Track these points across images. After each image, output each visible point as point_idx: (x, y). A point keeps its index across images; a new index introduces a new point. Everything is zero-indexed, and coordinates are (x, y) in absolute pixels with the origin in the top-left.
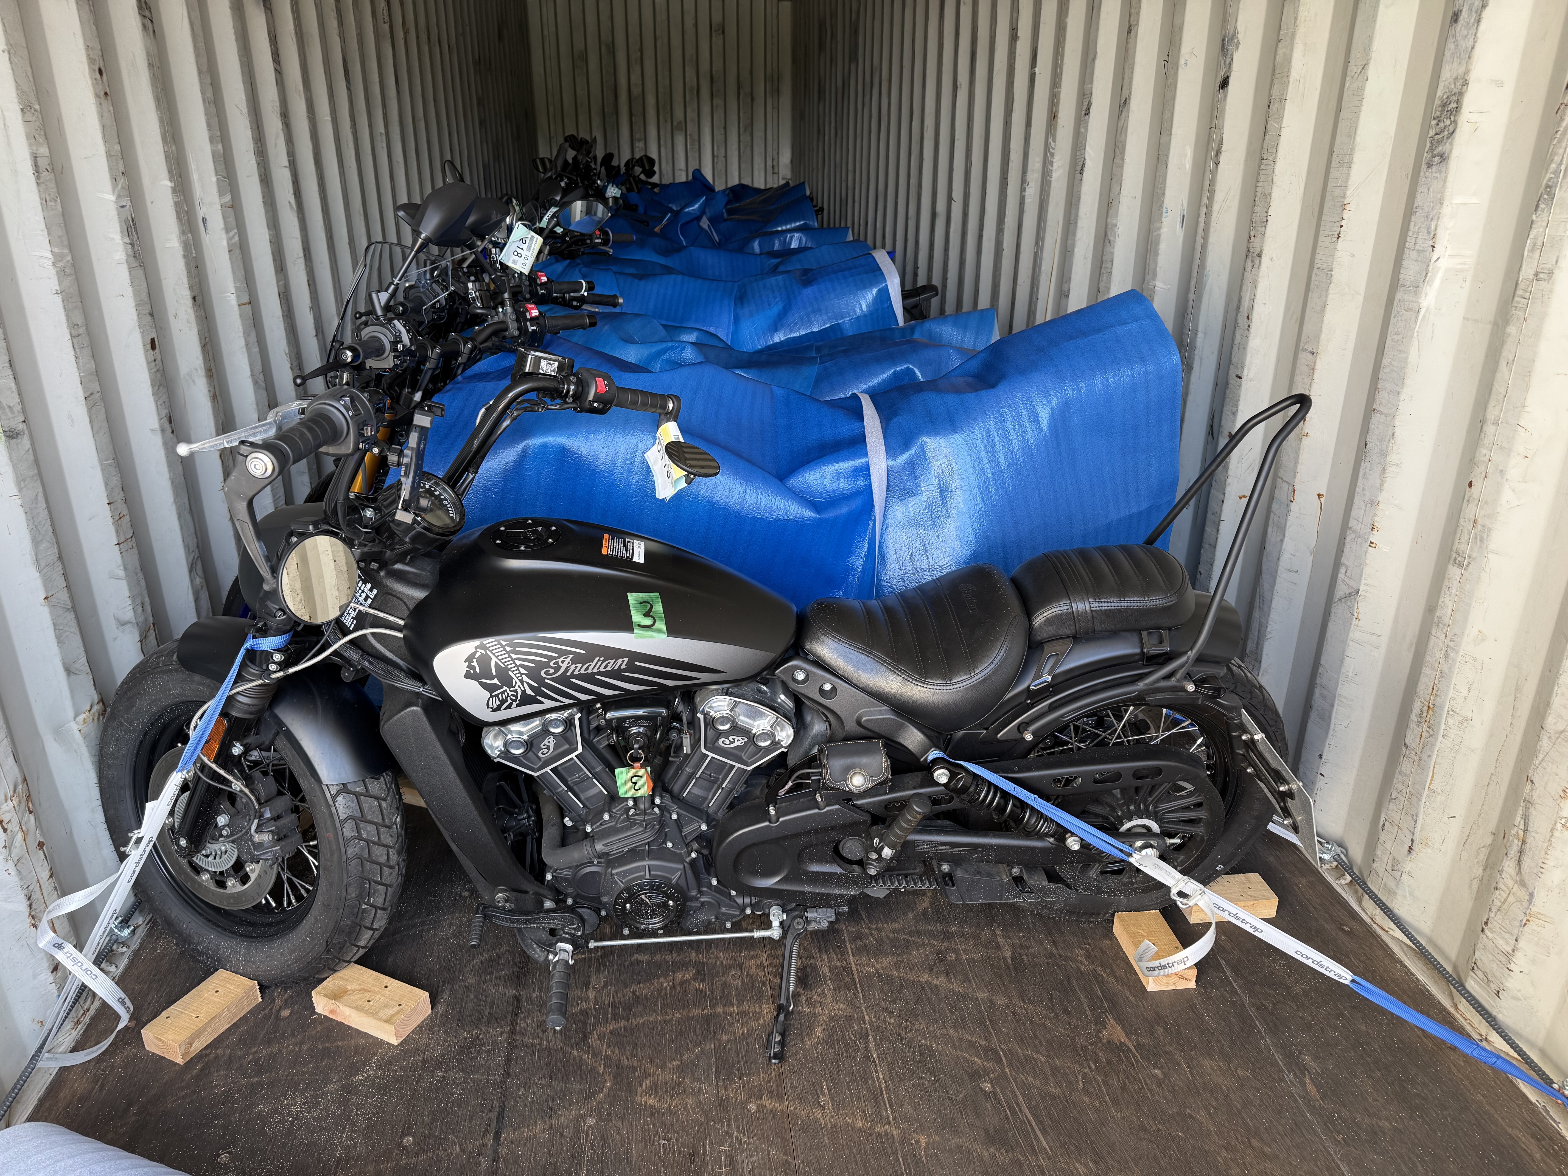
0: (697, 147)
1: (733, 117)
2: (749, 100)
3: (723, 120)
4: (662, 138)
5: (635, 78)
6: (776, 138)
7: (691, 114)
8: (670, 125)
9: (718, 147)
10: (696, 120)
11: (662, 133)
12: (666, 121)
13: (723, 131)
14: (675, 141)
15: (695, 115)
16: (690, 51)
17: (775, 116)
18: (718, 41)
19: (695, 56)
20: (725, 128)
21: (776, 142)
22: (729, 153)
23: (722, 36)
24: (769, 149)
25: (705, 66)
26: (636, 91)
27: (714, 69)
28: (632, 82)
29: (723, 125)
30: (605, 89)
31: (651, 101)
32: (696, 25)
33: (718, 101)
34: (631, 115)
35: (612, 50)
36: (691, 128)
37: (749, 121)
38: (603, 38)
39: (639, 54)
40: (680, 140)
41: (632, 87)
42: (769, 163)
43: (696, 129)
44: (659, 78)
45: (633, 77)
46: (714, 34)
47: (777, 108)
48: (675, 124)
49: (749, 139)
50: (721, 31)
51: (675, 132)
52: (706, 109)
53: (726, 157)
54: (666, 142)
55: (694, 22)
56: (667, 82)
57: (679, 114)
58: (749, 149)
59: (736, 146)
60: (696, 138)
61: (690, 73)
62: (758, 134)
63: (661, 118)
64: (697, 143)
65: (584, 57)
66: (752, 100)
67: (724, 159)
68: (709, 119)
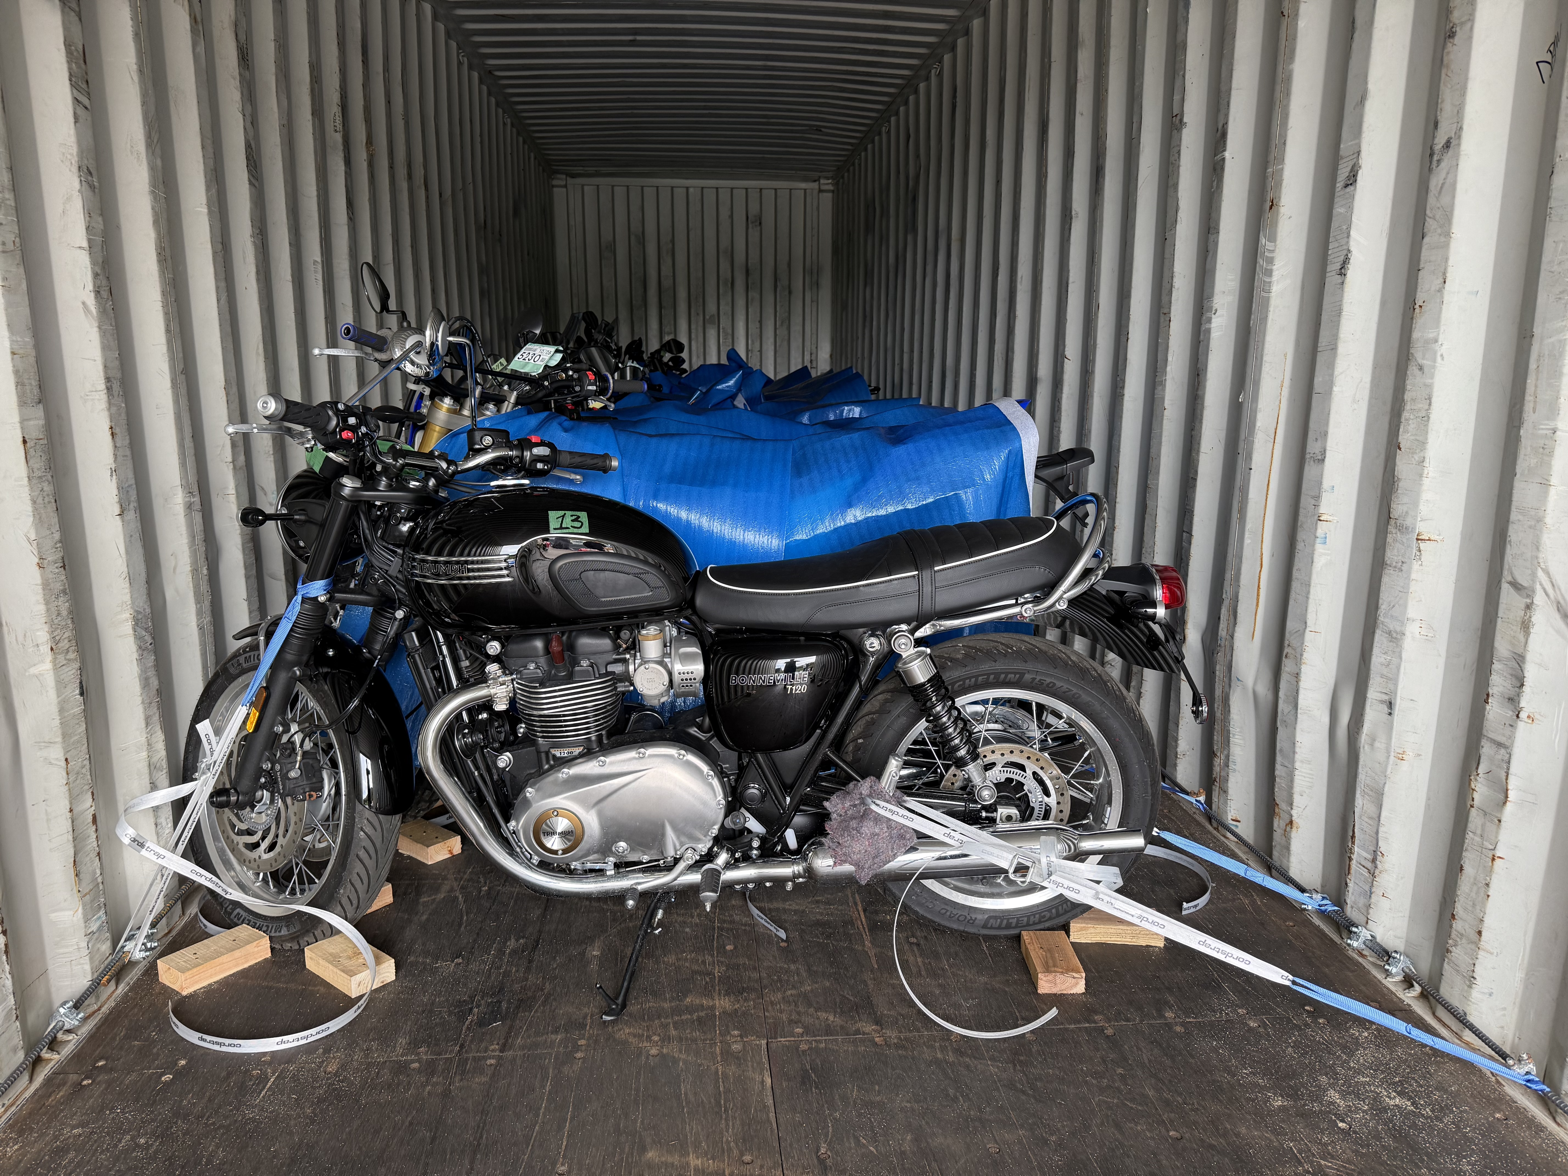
0: (730, 340)
1: (769, 311)
2: (787, 293)
3: (759, 315)
4: (693, 331)
5: (666, 270)
6: (814, 331)
7: (725, 308)
8: (702, 318)
9: (753, 341)
10: (730, 313)
11: (693, 327)
12: (698, 314)
13: (758, 325)
14: (707, 335)
15: (729, 309)
16: (725, 242)
17: (814, 309)
18: (754, 234)
19: (730, 248)
20: (760, 322)
21: (815, 336)
22: (764, 347)
23: (759, 228)
24: (808, 343)
25: (740, 258)
26: (667, 283)
27: (750, 261)
28: (662, 274)
29: (758, 319)
30: (633, 281)
31: (682, 294)
32: (731, 216)
33: (754, 294)
34: (661, 307)
35: (642, 240)
36: (725, 322)
37: (787, 314)
38: (632, 229)
39: (671, 245)
40: (712, 333)
41: (662, 279)
42: (807, 357)
43: (730, 323)
44: (692, 270)
45: (663, 268)
46: (750, 226)
47: (816, 301)
48: (707, 317)
49: (786, 333)
50: (758, 223)
51: (707, 325)
52: (740, 303)
53: (761, 351)
54: (697, 337)
55: (729, 213)
56: (700, 274)
57: (711, 308)
58: (785, 343)
59: (772, 340)
60: (730, 331)
61: (725, 266)
62: (796, 328)
63: (693, 311)
64: (730, 337)
65: (612, 248)
66: (790, 293)
67: (758, 353)
68: (744, 312)
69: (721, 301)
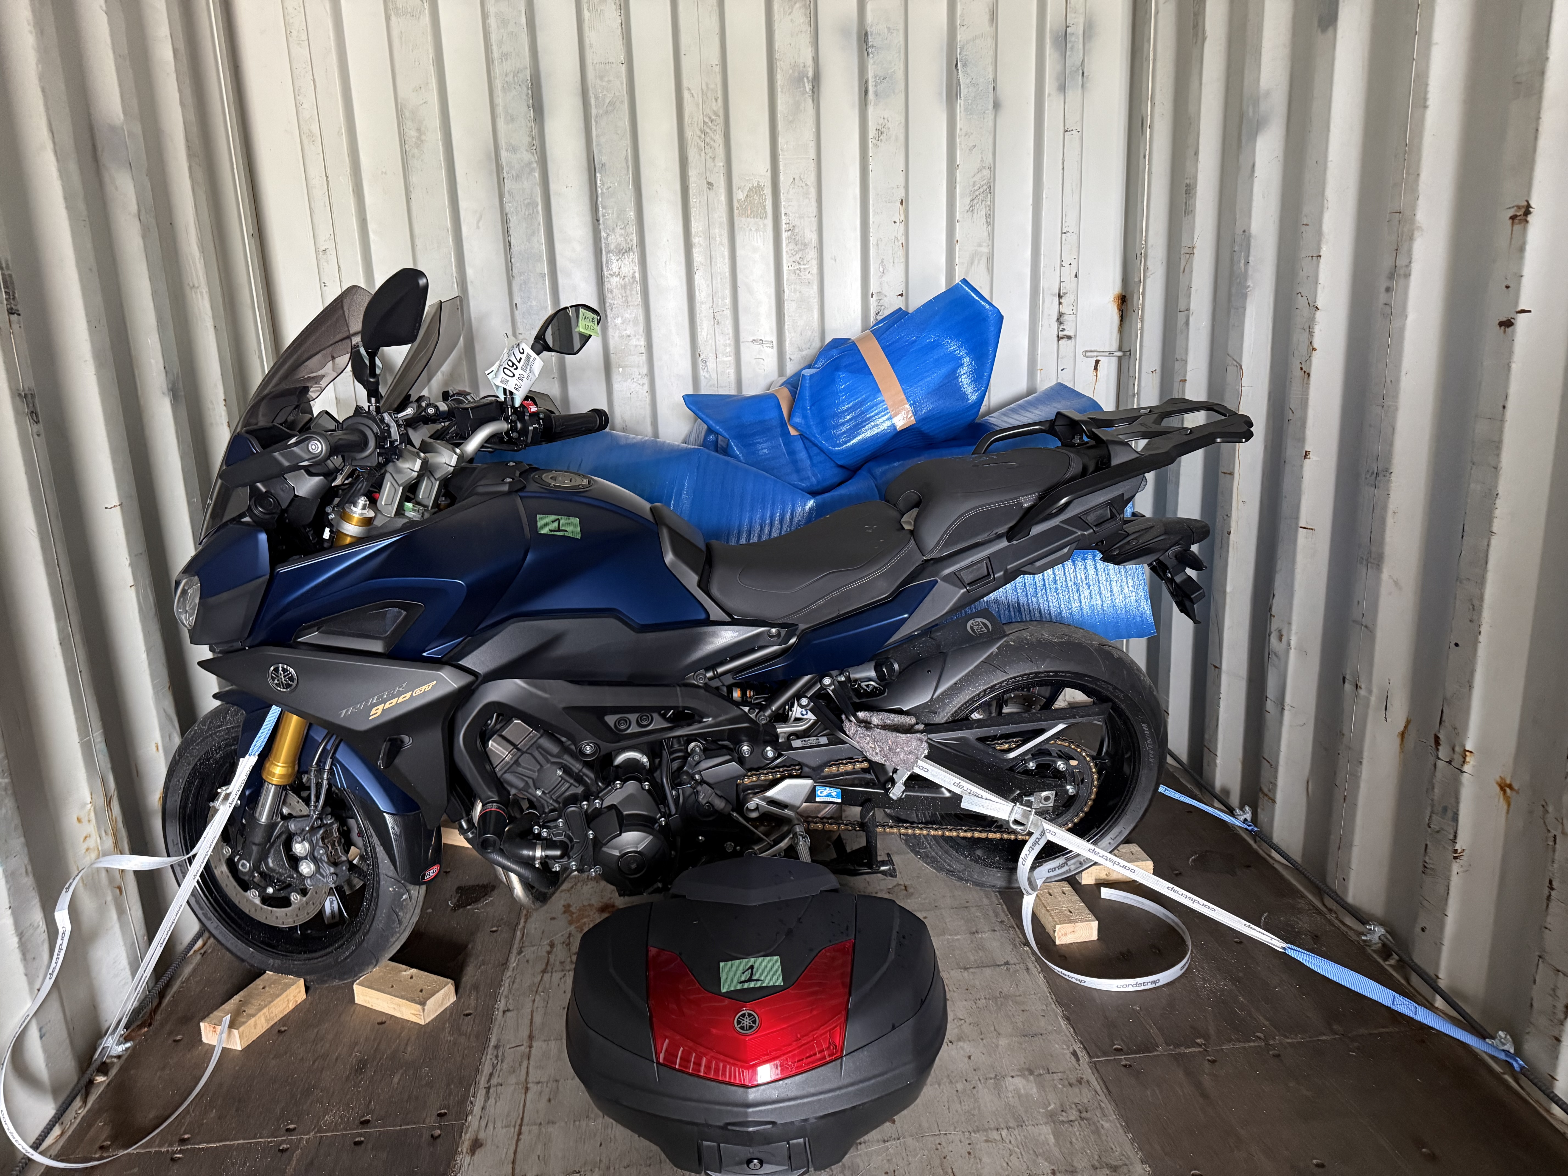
69: (781, 140)
